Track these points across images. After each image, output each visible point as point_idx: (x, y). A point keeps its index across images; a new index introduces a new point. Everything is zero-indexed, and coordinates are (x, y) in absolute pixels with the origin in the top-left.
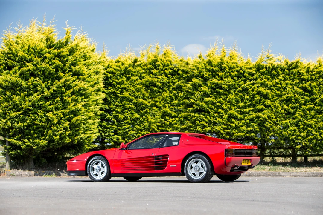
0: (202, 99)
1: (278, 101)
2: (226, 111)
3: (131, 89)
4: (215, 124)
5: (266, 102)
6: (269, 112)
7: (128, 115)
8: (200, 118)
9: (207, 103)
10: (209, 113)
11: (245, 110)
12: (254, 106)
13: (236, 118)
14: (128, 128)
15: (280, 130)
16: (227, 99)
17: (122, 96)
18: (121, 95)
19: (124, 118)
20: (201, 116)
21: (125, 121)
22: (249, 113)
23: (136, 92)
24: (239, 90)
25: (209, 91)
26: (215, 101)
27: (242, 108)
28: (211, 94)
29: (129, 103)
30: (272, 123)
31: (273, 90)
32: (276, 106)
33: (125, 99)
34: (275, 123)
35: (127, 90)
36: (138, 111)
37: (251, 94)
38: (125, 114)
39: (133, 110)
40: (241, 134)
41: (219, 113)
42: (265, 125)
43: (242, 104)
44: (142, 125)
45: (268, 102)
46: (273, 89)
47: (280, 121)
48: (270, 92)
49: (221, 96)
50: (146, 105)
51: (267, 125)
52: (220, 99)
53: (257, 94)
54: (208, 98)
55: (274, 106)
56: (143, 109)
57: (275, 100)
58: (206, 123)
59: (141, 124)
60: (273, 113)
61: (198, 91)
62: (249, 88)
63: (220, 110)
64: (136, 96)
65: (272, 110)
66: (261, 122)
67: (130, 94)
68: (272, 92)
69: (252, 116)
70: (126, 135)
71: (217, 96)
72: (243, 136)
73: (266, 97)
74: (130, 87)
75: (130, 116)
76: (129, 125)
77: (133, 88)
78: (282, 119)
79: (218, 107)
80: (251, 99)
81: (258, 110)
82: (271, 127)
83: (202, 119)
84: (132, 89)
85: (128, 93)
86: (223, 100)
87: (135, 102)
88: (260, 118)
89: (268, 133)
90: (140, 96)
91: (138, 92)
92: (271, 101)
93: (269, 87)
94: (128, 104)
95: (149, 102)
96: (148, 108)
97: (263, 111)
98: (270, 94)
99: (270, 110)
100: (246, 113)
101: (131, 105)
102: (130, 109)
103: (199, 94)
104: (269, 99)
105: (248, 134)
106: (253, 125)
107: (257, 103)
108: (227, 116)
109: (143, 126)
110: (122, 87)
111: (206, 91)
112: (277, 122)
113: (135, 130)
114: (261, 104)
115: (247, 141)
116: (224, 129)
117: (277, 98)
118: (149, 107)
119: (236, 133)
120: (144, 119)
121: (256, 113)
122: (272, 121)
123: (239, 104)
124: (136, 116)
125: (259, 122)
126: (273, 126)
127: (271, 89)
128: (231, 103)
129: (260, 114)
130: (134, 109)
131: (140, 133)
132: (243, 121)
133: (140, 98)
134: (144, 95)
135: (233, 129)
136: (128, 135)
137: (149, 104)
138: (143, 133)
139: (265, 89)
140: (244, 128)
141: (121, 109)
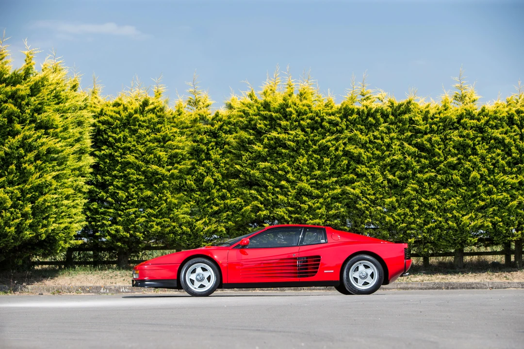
0: (254, 164)
1: (378, 167)
2: (293, 183)
3: (138, 150)
4: (276, 205)
5: (358, 168)
6: (364, 184)
7: (133, 191)
8: (251, 196)
9: (263, 171)
10: (266, 187)
11: (324, 182)
12: (339, 175)
13: (310, 195)
14: (134, 213)
15: (382, 214)
16: (295, 164)
17: (124, 161)
18: (122, 158)
19: (127, 197)
20: (253, 192)
21: (130, 202)
22: (331, 187)
23: (147, 154)
24: (315, 149)
25: (264, 152)
26: (275, 167)
27: (319, 179)
28: (268, 155)
29: (135, 172)
30: (368, 202)
31: (369, 149)
32: (374, 175)
33: (130, 166)
34: (373, 202)
35: (132, 152)
36: (149, 186)
37: (335, 155)
38: (129, 191)
39: (143, 183)
40: (317, 221)
41: (282, 187)
42: (357, 205)
43: (318, 173)
44: (156, 207)
45: (361, 169)
47: (381, 199)
48: (365, 152)
49: (285, 160)
50: (163, 176)
51: (361, 205)
52: (283, 164)
53: (343, 155)
54: (263, 164)
55: (371, 174)
56: (158, 181)
57: (374, 165)
58: (261, 204)
59: (155, 206)
60: (370, 186)
61: (248, 151)
62: (331, 145)
63: (283, 183)
64: (147, 160)
65: (368, 181)
66: (350, 200)
67: (136, 158)
68: (368, 152)
69: (335, 191)
70: (130, 224)
72: (321, 224)
73: (358, 160)
74: (137, 146)
75: (136, 194)
76: (136, 208)
77: (142, 147)
78: (385, 196)
79: (281, 178)
80: (333, 163)
81: (346, 181)
82: (367, 208)
83: (255, 197)
84: (140, 149)
85: (133, 156)
86: (288, 165)
87: (145, 170)
88: (349, 194)
89: (362, 220)
90: (153, 160)
91: (150, 153)
92: (367, 167)
93: (362, 145)
94: (134, 174)
95: (169, 170)
96: (166, 180)
97: (354, 183)
98: (365, 155)
99: (365, 181)
100: (327, 186)
101: (139, 175)
102: (137, 181)
103: (249, 156)
104: (363, 164)
105: (329, 221)
107: (344, 171)
108: (296, 192)
109: (159, 209)
110: (123, 146)
111: (259, 152)
112: (376, 200)
113: (146, 215)
114: (349, 172)
116: (290, 212)
117: (376, 163)
118: (168, 179)
119: (310, 219)
120: (160, 198)
121: (343, 187)
122: (368, 199)
123: (313, 172)
124: (149, 193)
125: (347, 201)
126: (371, 207)
127: (366, 147)
128: (302, 170)
129: (348, 188)
130: (144, 181)
131: (154, 221)
132: (321, 200)
133: (152, 164)
134: (159, 159)
135: (305, 213)
136: (134, 224)
137: (168, 174)
138: (159, 220)
139: (356, 148)
140: (323, 210)
141: (122, 182)
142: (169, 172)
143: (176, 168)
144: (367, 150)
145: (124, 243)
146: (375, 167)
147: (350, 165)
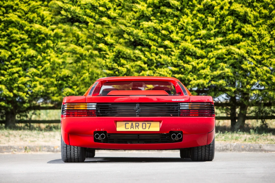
0: (138, 24)
1: (265, 26)
2: (176, 43)
3: (21, 9)
4: (160, 65)
5: (243, 27)
6: (250, 44)
7: (17, 50)
8: (135, 56)
9: (146, 31)
10: (149, 47)
11: (209, 42)
12: (225, 34)
13: (194, 55)
14: (17, 72)
15: (268, 75)
16: (179, 24)
17: (7, 20)
18: (4, 17)
19: (10, 56)
20: (137, 52)
21: (13, 61)
22: (216, 47)
23: (30, 13)
24: (199, 8)
25: (149, 11)
26: (159, 27)
27: (203, 38)
28: (152, 15)
29: (18, 31)
30: (255, 62)
31: (256, 8)
32: (261, 34)
33: (13, 24)
34: (259, 62)
35: (15, 10)
36: (33, 45)
37: (220, 15)
38: (12, 50)
39: (26, 42)
40: (201, 81)
41: (166, 47)
42: (243, 66)
43: (203, 32)
44: (40, 67)
45: (248, 28)
46: (256, 6)
47: (267, 59)
48: (252, 11)
49: (169, 19)
50: (46, 35)
51: (246, 65)
52: (167, 24)
53: (229, 14)
54: (146, 23)
55: (258, 34)
56: (41, 41)
57: (260, 24)
58: (145, 63)
59: (39, 65)
60: (256, 46)
61: (132, 10)
62: (216, 4)
63: (167, 43)
64: (30, 19)
65: (254, 41)
66: (235, 61)
67: (19, 17)
68: (255, 10)
69: (220, 52)
70: (14, 83)
71: (162, 18)
72: (205, 84)
73: (244, 19)
74: (20, 5)
75: (20, 53)
76: (19, 67)
77: (26, 6)
78: (272, 56)
79: (165, 37)
80: (218, 23)
81: (231, 41)
82: (253, 69)
83: (139, 57)
84: (23, 8)
85: (16, 14)
86: (172, 25)
87: (28, 29)
88: (234, 54)
89: (248, 80)
90: (36, 19)
91: (33, 12)
92: (253, 26)
93: (249, 3)
94: (16, 33)
95: (53, 30)
96: (50, 39)
97: (239, 43)
98: (252, 14)
99: (252, 41)
100: (212, 47)
101: (23, 34)
102: (20, 41)
103: (133, 15)
104: (249, 24)
105: (214, 81)
106: (223, 66)
107: (229, 30)
108: (179, 52)
109: (43, 69)
110: (6, 4)
111: (143, 11)
112: (263, 61)
113: (30, 75)
114: (235, 31)
115: (213, 93)
116: (174, 72)
117: (263, 22)
118: (52, 38)
119: (194, 79)
120: (44, 58)
121: (228, 47)
122: (254, 59)
123: (198, 31)
124: (31, 52)
125: (232, 61)
126: (257, 68)
127: (253, 5)
128: (186, 30)
129: (233, 48)
130: (27, 40)
131: (37, 81)
132: (206, 60)
133: (36, 23)
134: (43, 18)
135: (189, 73)
136: (17, 83)
137: (53, 34)
138: (42, 80)
139: (242, 7)
140: (207, 71)
141: (5, 41)
142: (53, 31)
143: (60, 28)
144: (254, 9)
145: (8, 102)
146: (262, 27)
147: (237, 24)
